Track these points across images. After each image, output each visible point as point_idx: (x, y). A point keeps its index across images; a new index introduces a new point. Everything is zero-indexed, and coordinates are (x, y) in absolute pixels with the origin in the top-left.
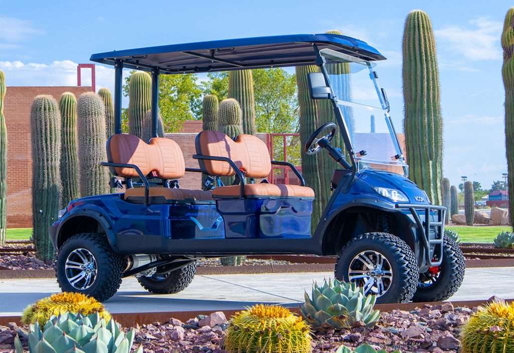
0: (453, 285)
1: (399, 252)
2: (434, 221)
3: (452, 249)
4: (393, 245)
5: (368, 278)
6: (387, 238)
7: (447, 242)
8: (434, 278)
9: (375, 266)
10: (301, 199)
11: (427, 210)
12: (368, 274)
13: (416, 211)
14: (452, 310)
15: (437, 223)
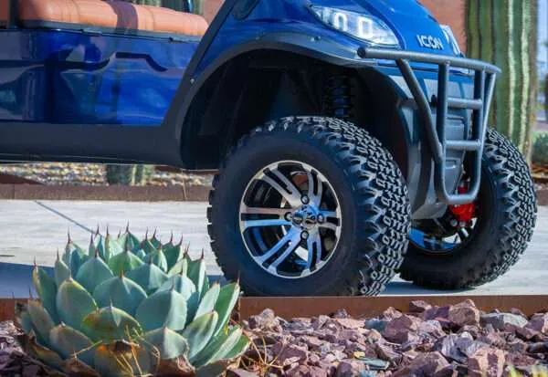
0: (506, 249)
1: (359, 167)
2: (463, 97)
3: (506, 165)
4: (347, 148)
5: (288, 228)
6: (333, 130)
7: (495, 148)
8: (464, 230)
9: (305, 199)
10: (171, 39)
11: (442, 67)
12: (288, 217)
13: (413, 68)
14: (473, 323)
15: (468, 101)
